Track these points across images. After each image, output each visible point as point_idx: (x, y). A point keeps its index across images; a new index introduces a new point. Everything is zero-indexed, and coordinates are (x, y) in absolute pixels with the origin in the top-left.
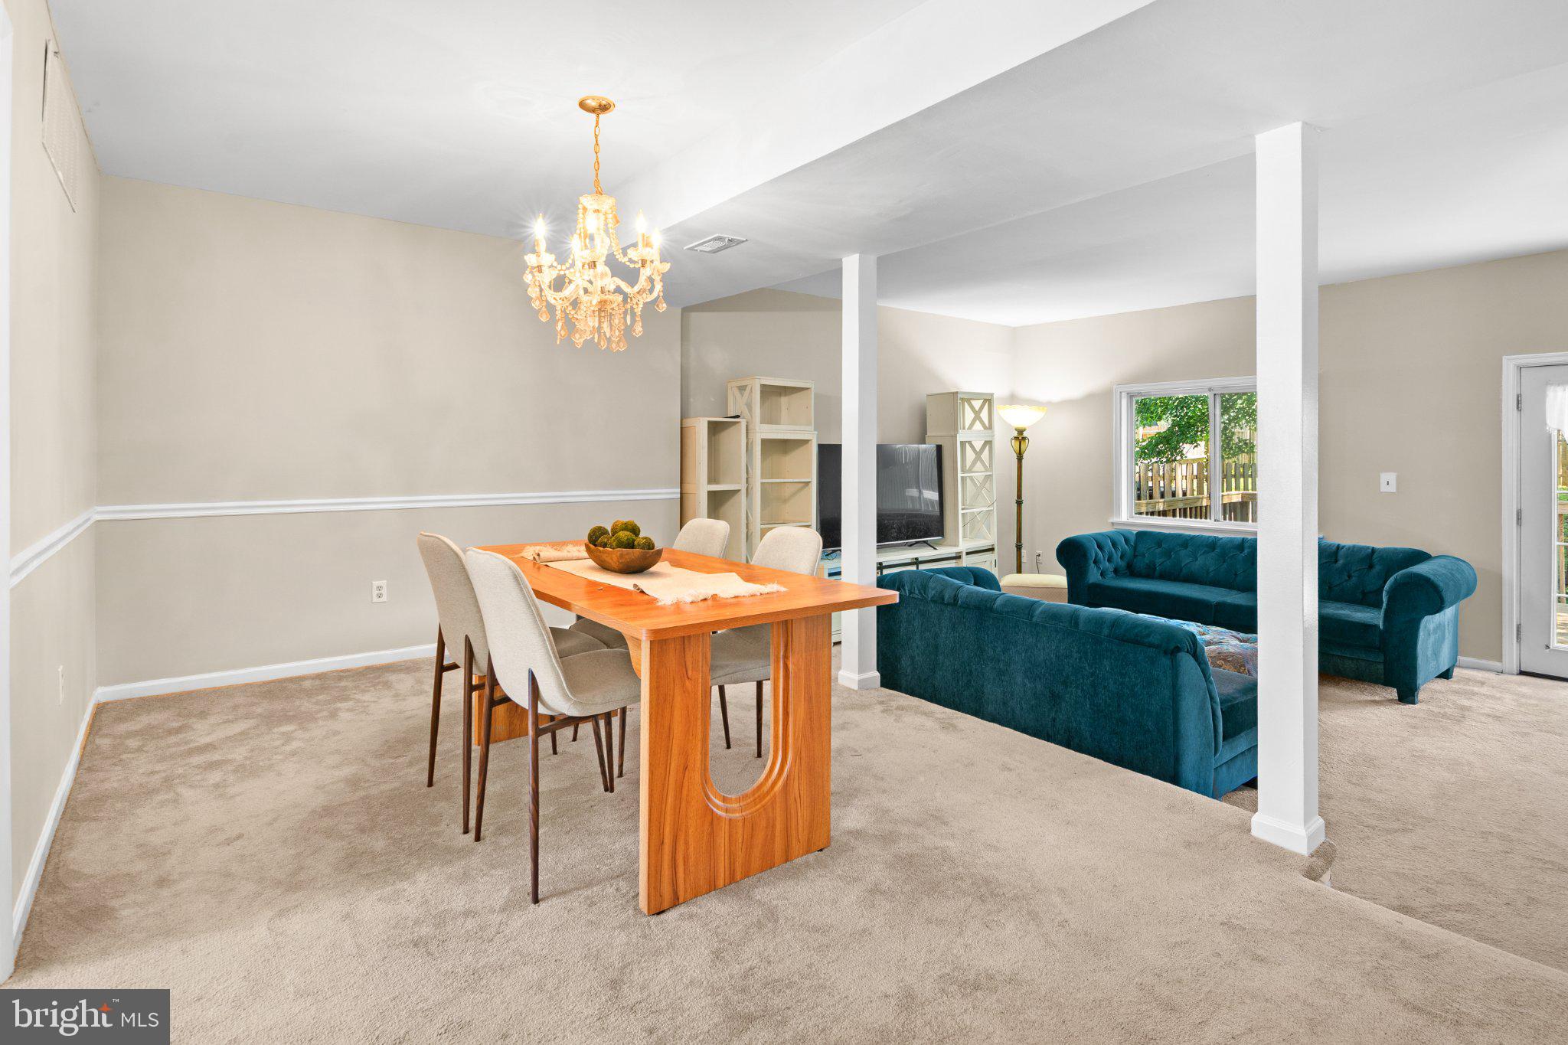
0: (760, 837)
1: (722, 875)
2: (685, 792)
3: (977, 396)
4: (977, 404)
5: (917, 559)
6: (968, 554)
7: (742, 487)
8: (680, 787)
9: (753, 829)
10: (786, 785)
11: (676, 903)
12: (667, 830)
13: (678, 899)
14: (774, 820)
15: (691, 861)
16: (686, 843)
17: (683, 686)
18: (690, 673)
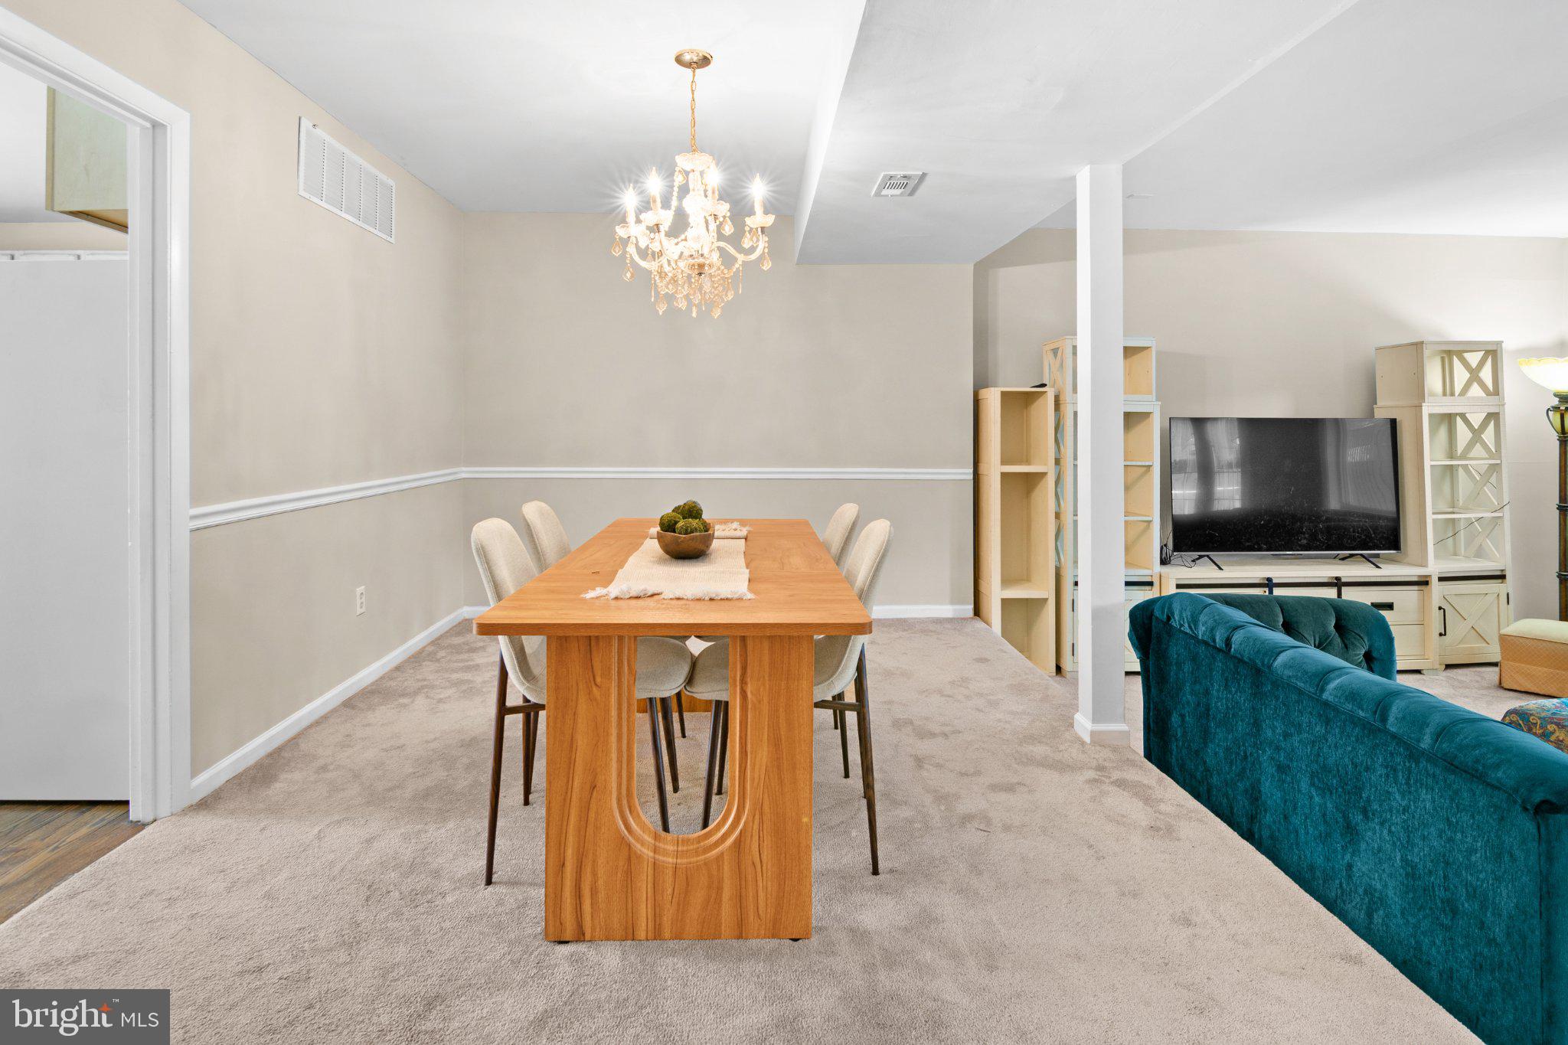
0: (698, 897)
1: (644, 925)
2: (592, 815)
3: (1472, 346)
4: (1474, 358)
5: (1338, 579)
6: (1441, 579)
7: (1049, 468)
8: (586, 808)
9: (688, 885)
10: (739, 843)
11: (580, 937)
12: (570, 852)
13: (584, 935)
14: (721, 881)
15: (602, 896)
16: (594, 874)
17: (590, 693)
18: (598, 680)
